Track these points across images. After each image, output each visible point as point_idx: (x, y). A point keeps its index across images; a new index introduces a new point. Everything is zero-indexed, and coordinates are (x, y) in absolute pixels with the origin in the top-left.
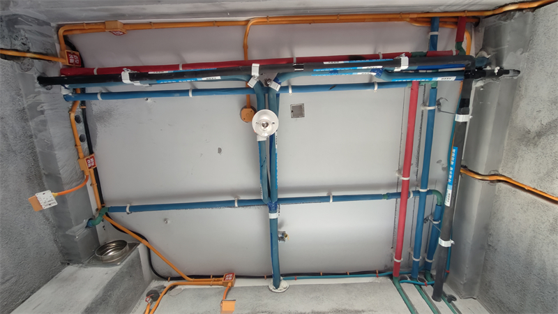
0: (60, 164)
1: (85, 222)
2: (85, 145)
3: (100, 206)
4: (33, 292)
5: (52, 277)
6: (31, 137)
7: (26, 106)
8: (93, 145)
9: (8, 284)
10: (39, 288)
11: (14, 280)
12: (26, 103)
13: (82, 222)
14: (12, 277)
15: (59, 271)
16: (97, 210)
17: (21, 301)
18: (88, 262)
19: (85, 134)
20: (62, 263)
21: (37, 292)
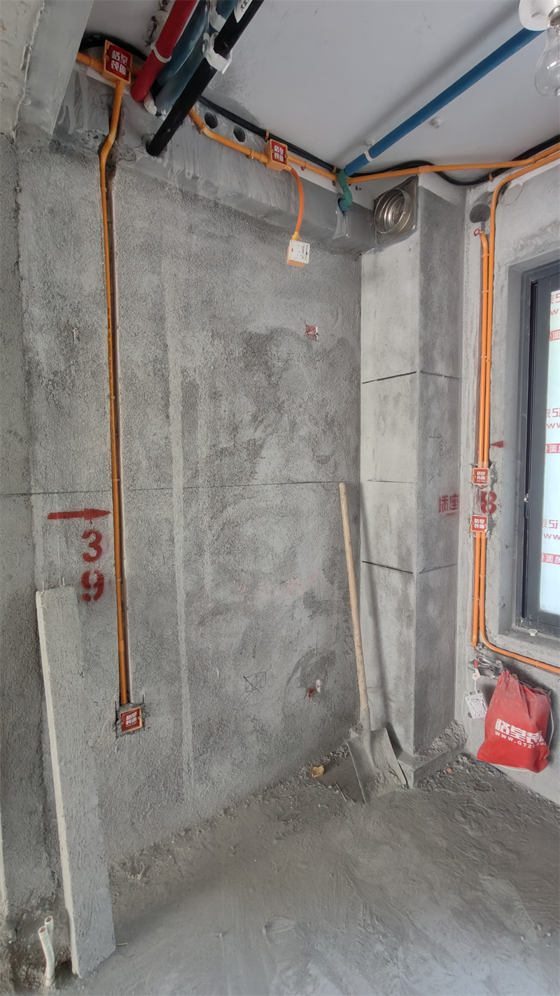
0: (264, 201)
1: (338, 212)
2: (249, 135)
3: (333, 177)
4: (359, 302)
5: (360, 278)
6: (216, 204)
7: (177, 186)
8: (255, 123)
9: (340, 316)
10: (360, 295)
11: (340, 310)
12: (174, 182)
13: (336, 215)
14: (337, 310)
15: (359, 268)
16: (334, 183)
17: (358, 315)
18: (379, 243)
19: (235, 124)
20: (356, 260)
21: (362, 300)
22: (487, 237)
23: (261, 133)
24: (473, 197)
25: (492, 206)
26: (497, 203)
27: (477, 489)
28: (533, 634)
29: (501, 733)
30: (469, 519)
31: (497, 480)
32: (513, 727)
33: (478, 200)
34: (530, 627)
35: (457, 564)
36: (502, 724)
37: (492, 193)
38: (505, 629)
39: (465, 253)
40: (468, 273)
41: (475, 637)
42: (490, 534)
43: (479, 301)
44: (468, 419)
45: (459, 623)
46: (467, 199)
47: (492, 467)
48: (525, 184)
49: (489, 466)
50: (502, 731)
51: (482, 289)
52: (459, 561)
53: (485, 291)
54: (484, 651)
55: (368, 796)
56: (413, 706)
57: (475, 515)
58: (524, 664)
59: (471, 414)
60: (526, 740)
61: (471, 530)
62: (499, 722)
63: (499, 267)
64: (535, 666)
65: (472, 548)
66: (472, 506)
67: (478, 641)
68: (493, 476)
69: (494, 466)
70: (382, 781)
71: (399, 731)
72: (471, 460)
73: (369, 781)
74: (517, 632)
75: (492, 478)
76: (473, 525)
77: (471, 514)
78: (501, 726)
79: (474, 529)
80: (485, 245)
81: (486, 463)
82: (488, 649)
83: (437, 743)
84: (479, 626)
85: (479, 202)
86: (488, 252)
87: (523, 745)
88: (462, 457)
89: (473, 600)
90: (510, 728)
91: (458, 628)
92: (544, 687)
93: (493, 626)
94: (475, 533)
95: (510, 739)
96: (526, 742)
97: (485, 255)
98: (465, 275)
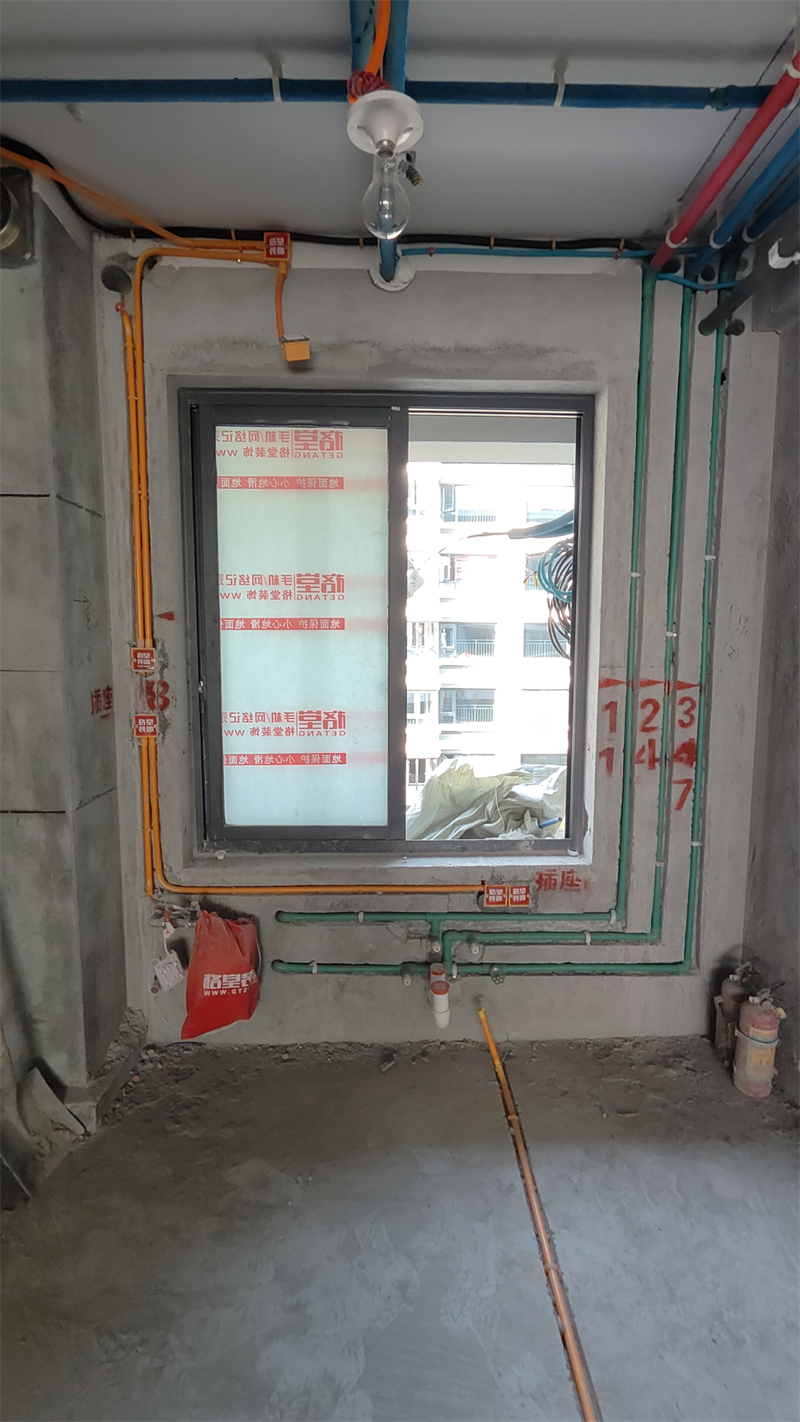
22: (130, 318)
24: (106, 250)
25: (135, 277)
26: (142, 278)
27: (138, 678)
28: (221, 857)
29: (211, 990)
30: (131, 721)
31: (168, 664)
32: (225, 976)
33: (113, 258)
34: (217, 849)
35: (116, 788)
36: (211, 978)
37: (136, 259)
38: (190, 861)
39: (97, 330)
40: (105, 362)
41: (149, 883)
42: (164, 737)
43: (125, 409)
44: (119, 577)
45: (125, 869)
46: (96, 249)
47: (159, 646)
48: (183, 270)
49: (154, 646)
50: (212, 987)
51: (128, 394)
52: (119, 783)
53: (132, 397)
54: (165, 898)
55: (31, 1186)
56: (81, 1014)
57: (139, 715)
58: (218, 897)
59: (123, 569)
60: (241, 985)
61: (135, 736)
62: (207, 977)
63: (153, 370)
64: (231, 894)
65: (137, 761)
66: (133, 701)
67: (154, 888)
68: (162, 659)
69: (163, 645)
70: (47, 1150)
71: (57, 1062)
72: (128, 637)
73: (26, 1163)
74: (202, 859)
75: (160, 662)
76: (137, 730)
77: (133, 714)
78: (211, 983)
79: (138, 733)
80: (128, 330)
81: (149, 641)
82: (170, 892)
83: (115, 1050)
84: (155, 864)
85: (115, 263)
86: (133, 341)
87: (238, 991)
88: (112, 632)
89: (144, 833)
90: (221, 979)
91: (123, 877)
92: (244, 915)
93: (174, 859)
94: (140, 740)
95: (223, 992)
96: (241, 987)
97: (129, 344)
98: (100, 362)
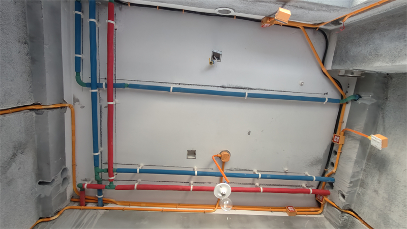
3: (344, 105)
6: (364, 170)
7: (358, 187)
8: (330, 146)
13: (362, 103)
16: (347, 103)
23: (332, 145)
